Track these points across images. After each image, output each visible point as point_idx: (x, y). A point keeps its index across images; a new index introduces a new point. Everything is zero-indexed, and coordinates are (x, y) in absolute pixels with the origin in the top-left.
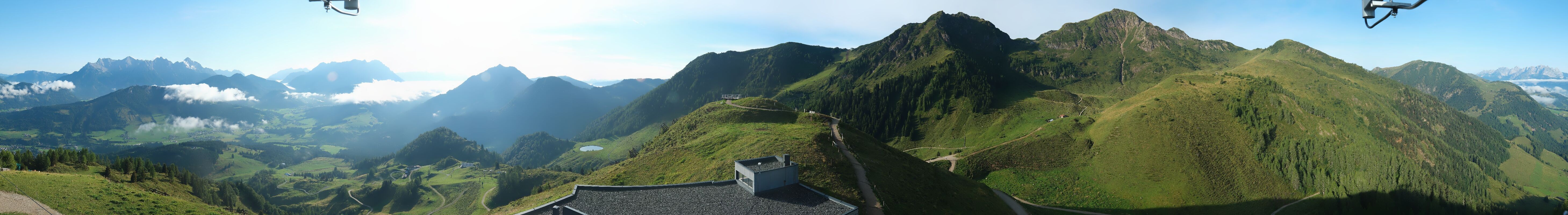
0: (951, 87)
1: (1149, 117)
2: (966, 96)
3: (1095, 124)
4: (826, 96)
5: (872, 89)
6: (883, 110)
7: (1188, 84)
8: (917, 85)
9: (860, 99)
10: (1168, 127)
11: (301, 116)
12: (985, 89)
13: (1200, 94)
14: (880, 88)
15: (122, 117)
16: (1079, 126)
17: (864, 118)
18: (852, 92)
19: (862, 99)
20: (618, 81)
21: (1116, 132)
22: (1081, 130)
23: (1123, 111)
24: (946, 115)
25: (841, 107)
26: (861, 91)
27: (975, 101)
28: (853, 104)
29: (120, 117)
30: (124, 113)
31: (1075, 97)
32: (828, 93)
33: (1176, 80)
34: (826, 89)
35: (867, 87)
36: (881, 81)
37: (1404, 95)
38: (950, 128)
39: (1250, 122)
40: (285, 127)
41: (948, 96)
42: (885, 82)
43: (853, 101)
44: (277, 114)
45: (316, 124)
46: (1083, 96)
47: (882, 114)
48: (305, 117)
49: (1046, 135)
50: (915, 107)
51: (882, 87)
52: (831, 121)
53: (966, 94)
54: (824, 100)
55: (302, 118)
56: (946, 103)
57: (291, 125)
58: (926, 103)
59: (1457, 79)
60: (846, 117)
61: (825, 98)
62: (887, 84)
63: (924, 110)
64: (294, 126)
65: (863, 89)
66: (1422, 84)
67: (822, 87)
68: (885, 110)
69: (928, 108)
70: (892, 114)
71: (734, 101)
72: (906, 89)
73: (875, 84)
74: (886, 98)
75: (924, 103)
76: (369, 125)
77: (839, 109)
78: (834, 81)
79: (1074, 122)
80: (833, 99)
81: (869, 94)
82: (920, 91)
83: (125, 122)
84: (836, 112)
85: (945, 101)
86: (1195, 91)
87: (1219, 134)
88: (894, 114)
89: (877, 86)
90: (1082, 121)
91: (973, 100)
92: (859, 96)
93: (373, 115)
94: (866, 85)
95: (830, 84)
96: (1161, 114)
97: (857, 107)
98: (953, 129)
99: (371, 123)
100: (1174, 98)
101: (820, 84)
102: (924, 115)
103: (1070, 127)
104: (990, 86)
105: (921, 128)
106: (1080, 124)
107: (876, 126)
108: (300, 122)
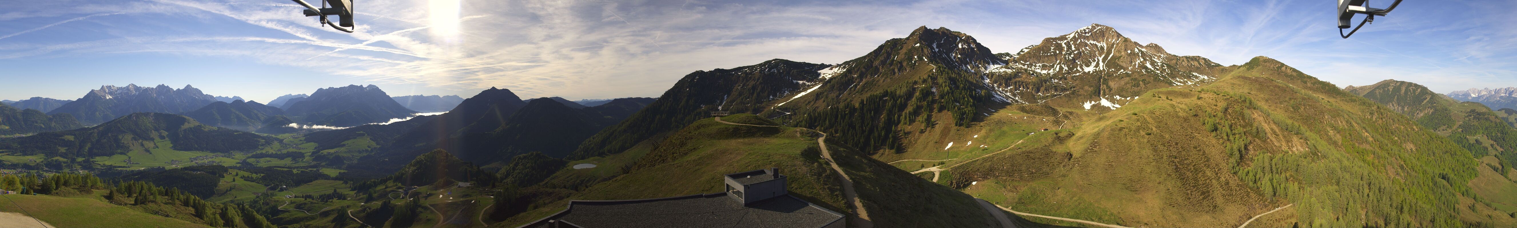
0: (934, 101)
1: (1127, 131)
2: (949, 111)
3: (1074, 138)
4: (813, 111)
5: (857, 105)
6: (868, 124)
7: (1165, 99)
8: (901, 101)
9: (846, 114)
10: (1146, 140)
11: (300, 140)
12: (967, 104)
13: (1178, 110)
14: (865, 103)
15: (126, 142)
16: (1059, 139)
17: (850, 132)
18: (838, 107)
19: (847, 114)
20: (609, 100)
21: (1094, 144)
22: (1060, 143)
23: (1102, 124)
24: (929, 129)
25: (827, 122)
26: (847, 107)
27: (957, 116)
28: (839, 119)
29: (123, 143)
30: (127, 138)
31: (1055, 112)
32: (815, 109)
33: (1154, 96)
34: (814, 104)
35: (852, 102)
36: (865, 96)
37: (1376, 114)
38: (935, 141)
39: (1225, 137)
40: (285, 151)
41: (931, 110)
42: (869, 97)
43: (839, 116)
44: (277, 139)
45: (315, 148)
46: (1062, 111)
47: (867, 129)
48: (304, 142)
49: (1027, 148)
50: (899, 122)
51: (866, 102)
52: (818, 136)
53: (948, 108)
54: (811, 115)
55: (302, 142)
56: (929, 117)
57: (291, 150)
58: (909, 117)
59: (1428, 99)
60: (832, 132)
61: (812, 114)
62: (872, 99)
63: (908, 124)
64: (294, 150)
65: (848, 105)
66: (1394, 103)
67: (809, 102)
68: (870, 124)
69: (912, 121)
70: (877, 129)
71: (724, 118)
72: (890, 103)
73: (860, 100)
74: (871, 113)
75: (908, 118)
76: (367, 148)
77: (825, 124)
78: (820, 96)
79: (1055, 135)
80: (819, 114)
81: (855, 109)
82: (903, 107)
83: (129, 148)
84: (822, 126)
85: (928, 115)
86: (1173, 106)
87: (1195, 148)
88: (879, 129)
89: (862, 101)
90: (1061, 135)
91: (956, 115)
92: (845, 112)
93: (371, 139)
94: (851, 101)
95: (817, 100)
96: (1138, 129)
97: (843, 121)
98: (936, 142)
99: (369, 147)
100: (1152, 112)
101: (805, 101)
102: (908, 128)
103: (1050, 140)
104: (972, 100)
105: (905, 142)
106: (1059, 137)
107: (862, 140)
108: (299, 146)
